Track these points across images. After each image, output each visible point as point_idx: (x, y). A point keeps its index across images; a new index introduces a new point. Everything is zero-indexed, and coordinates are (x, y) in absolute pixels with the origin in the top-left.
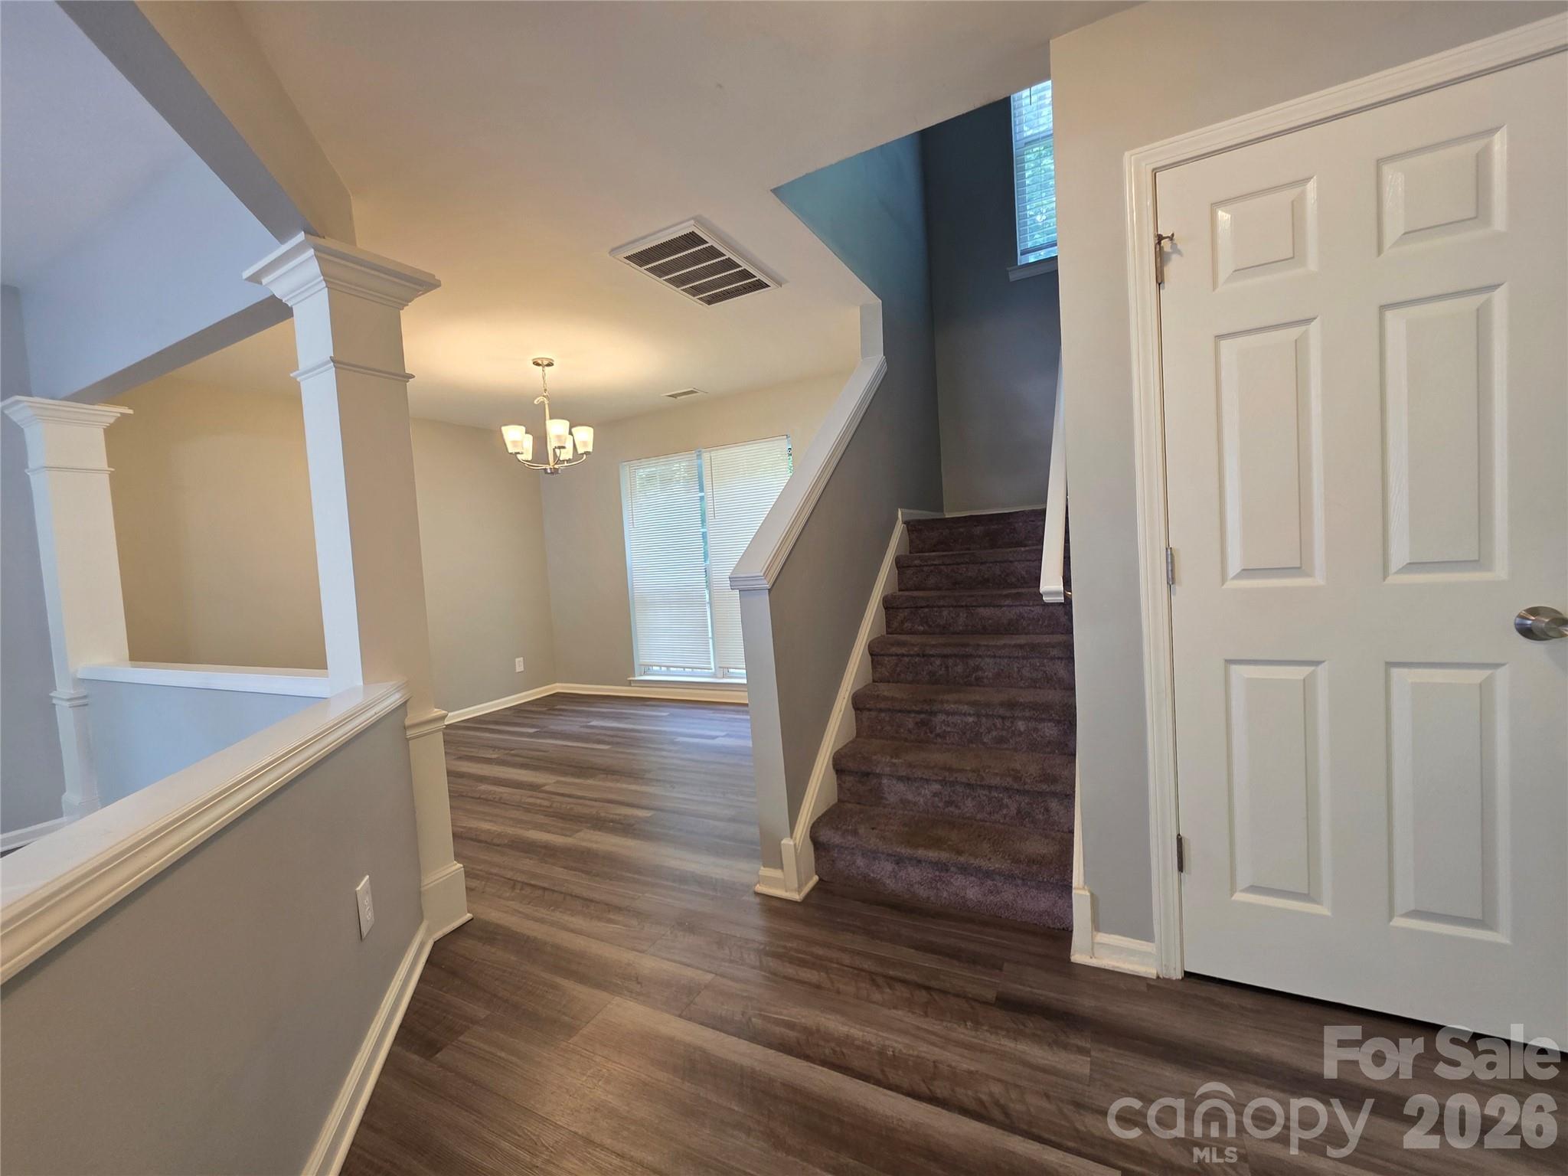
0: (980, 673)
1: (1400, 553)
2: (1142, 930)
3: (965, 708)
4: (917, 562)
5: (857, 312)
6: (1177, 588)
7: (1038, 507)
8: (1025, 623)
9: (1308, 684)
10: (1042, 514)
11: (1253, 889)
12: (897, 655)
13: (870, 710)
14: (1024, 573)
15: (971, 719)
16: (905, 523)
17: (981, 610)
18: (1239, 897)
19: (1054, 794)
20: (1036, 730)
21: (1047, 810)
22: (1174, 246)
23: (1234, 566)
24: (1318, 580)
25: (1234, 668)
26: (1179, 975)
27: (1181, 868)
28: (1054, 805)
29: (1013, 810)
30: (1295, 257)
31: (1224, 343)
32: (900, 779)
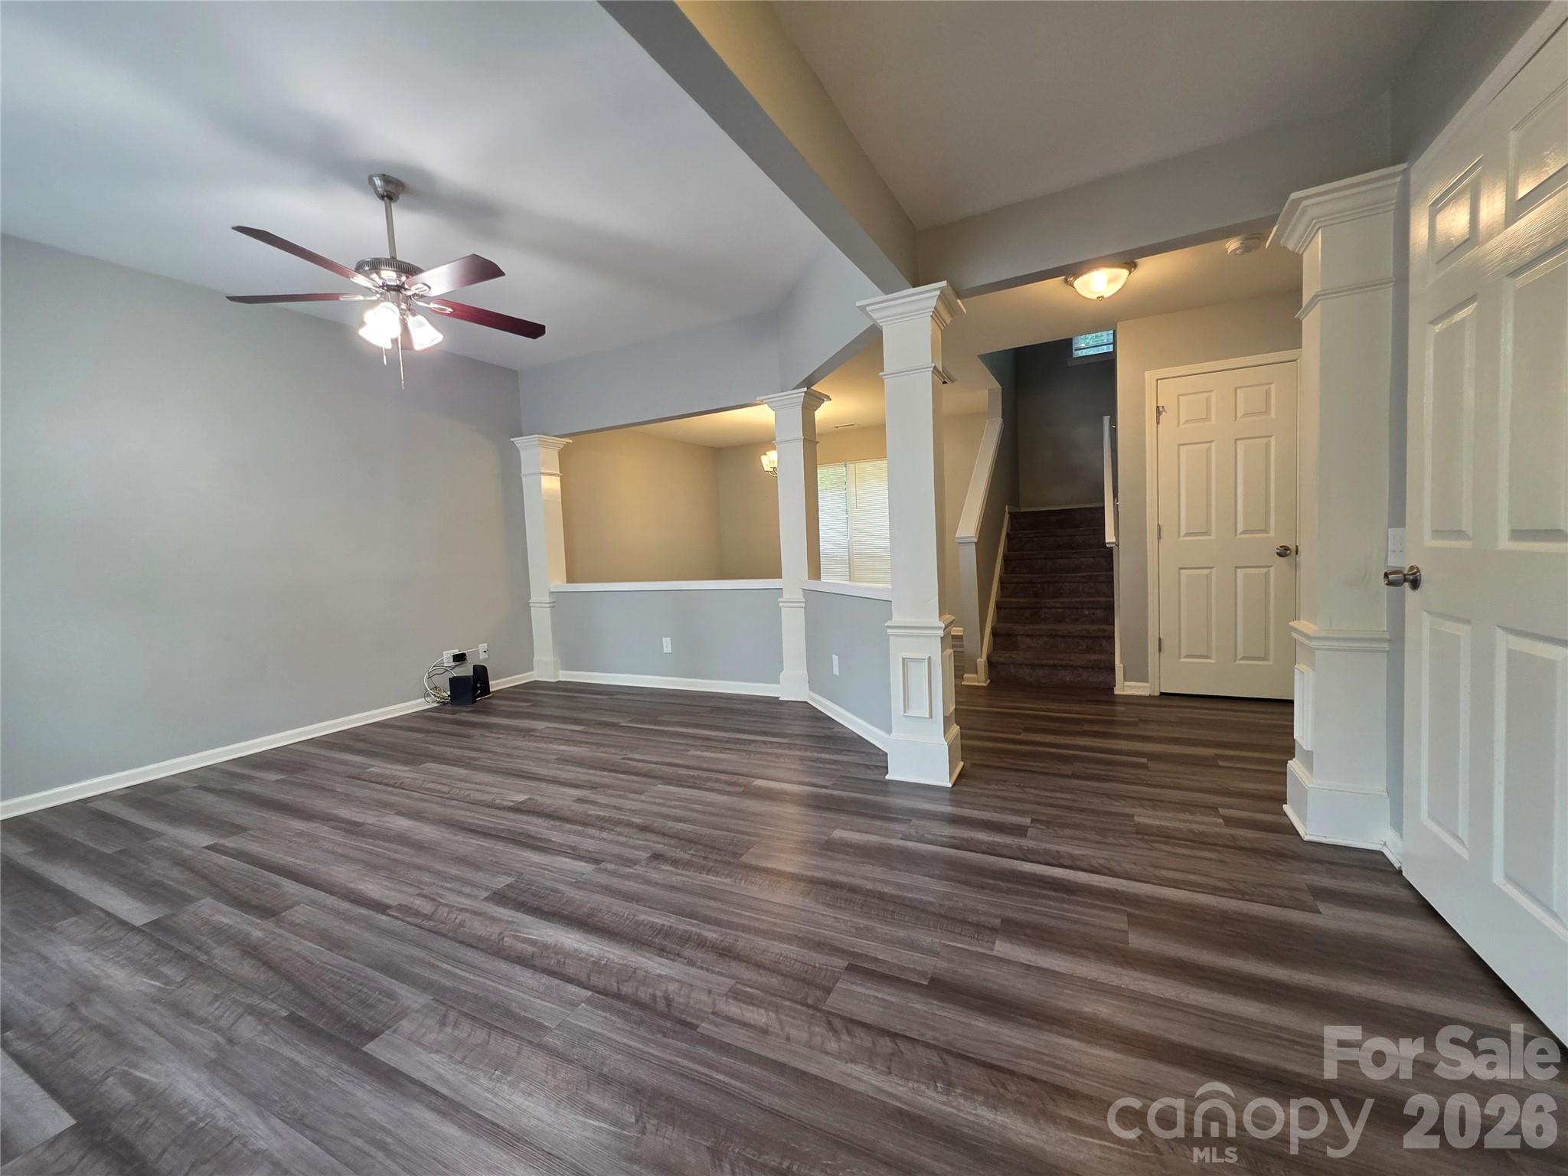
0: (1062, 591)
1: (1240, 528)
2: (1144, 678)
3: (1057, 605)
4: (1020, 536)
5: (987, 391)
6: (1161, 540)
7: (1101, 505)
8: (1083, 567)
9: (1208, 576)
10: (1103, 508)
11: (1187, 656)
12: (1016, 583)
13: (1005, 608)
14: (1081, 542)
15: (1060, 610)
16: (1009, 513)
17: (1059, 560)
18: (1182, 660)
19: (1104, 637)
20: (1094, 614)
21: (1101, 645)
22: (1164, 410)
23: (1183, 531)
24: (1213, 537)
25: (1182, 571)
26: (1158, 694)
27: (1160, 650)
28: (1104, 642)
29: (1084, 647)
30: (1207, 418)
31: (1181, 447)
32: (1028, 636)
